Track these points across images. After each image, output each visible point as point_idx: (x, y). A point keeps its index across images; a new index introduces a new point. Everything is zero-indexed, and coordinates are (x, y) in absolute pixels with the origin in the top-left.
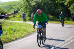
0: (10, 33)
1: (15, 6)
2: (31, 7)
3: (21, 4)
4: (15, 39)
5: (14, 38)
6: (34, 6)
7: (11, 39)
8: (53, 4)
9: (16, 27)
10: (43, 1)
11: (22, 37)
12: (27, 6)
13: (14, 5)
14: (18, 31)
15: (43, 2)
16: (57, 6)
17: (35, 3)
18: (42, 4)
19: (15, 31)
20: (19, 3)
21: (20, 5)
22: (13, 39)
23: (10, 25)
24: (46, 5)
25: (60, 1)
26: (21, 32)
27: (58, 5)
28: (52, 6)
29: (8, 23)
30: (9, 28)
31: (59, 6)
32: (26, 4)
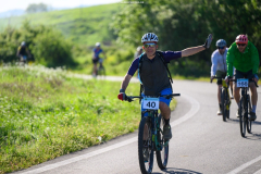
0: (83, 119)
1: (101, 24)
2: (158, 24)
3: (123, 16)
4: (100, 138)
5: (96, 135)
6: (168, 22)
7: (86, 139)
8: (235, 13)
9: (104, 98)
10: (197, 4)
11: (127, 134)
12: (142, 21)
13: (98, 20)
14: (113, 112)
15: (200, 7)
16: (249, 23)
17: (171, 13)
18: (196, 16)
19: (99, 112)
20: (113, 12)
21: (119, 18)
22: (93, 139)
23: (83, 89)
24: (210, 20)
25: (258, 6)
26: (121, 113)
27: (253, 17)
28: (232, 24)
29: (75, 83)
30: (81, 101)
31: (256, 21)
32: (139, 16)
